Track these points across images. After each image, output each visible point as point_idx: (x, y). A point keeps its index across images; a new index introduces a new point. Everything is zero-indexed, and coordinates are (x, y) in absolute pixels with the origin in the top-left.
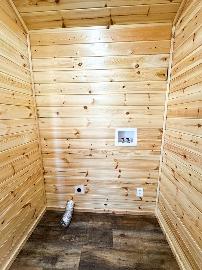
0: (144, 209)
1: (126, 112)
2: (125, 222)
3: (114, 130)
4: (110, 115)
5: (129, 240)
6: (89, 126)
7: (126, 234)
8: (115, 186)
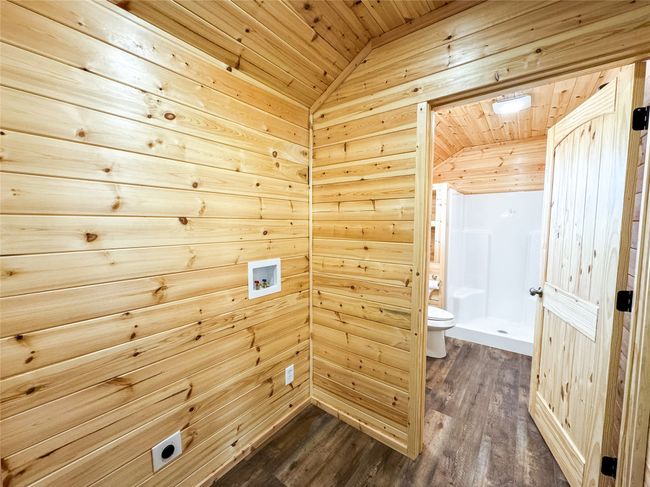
0: (296, 404)
1: (262, 230)
2: (281, 446)
3: (245, 267)
4: (237, 238)
5: (307, 462)
6: (194, 266)
7: (296, 460)
8: (252, 387)
